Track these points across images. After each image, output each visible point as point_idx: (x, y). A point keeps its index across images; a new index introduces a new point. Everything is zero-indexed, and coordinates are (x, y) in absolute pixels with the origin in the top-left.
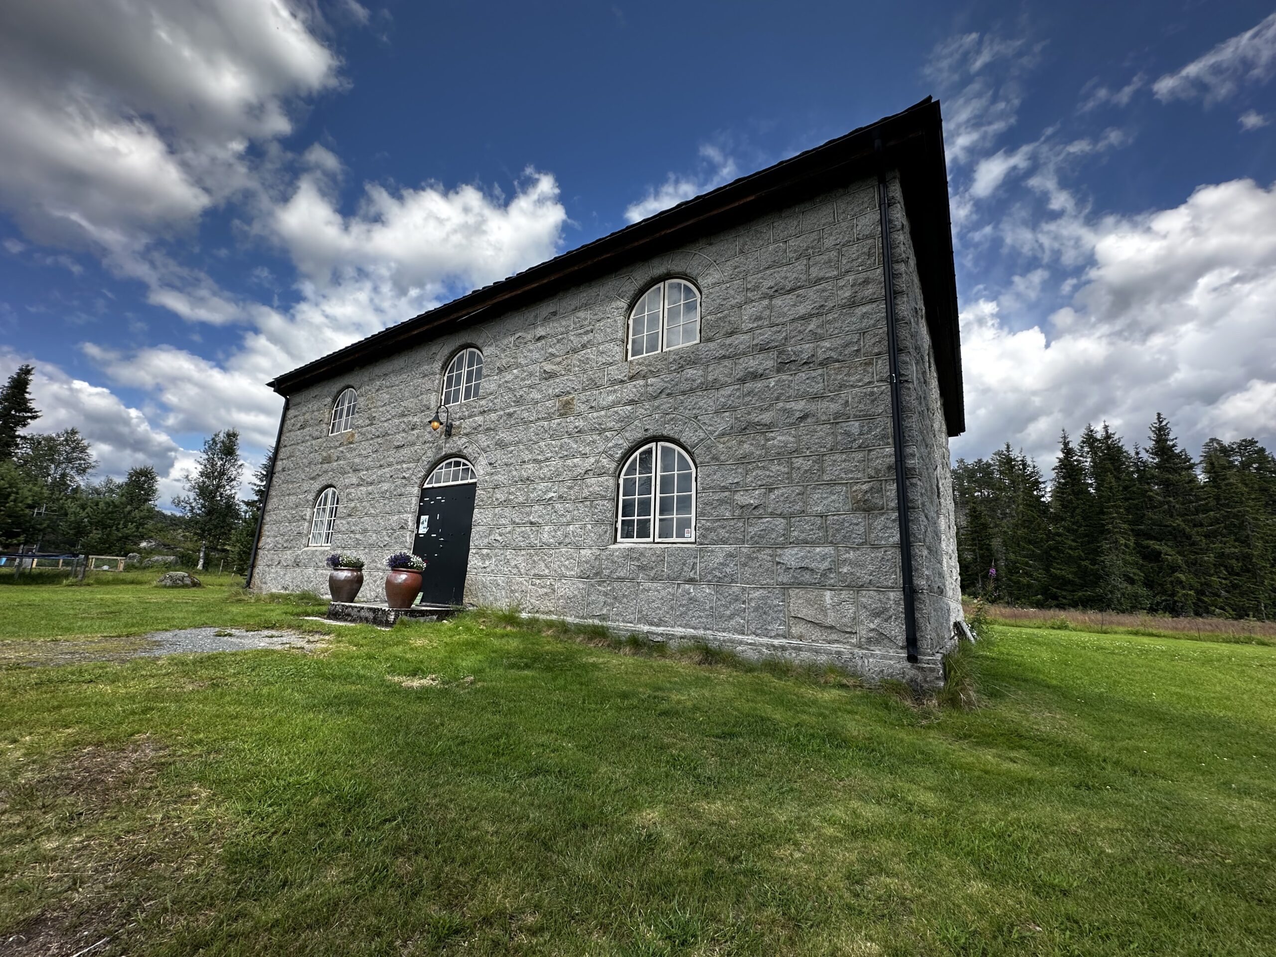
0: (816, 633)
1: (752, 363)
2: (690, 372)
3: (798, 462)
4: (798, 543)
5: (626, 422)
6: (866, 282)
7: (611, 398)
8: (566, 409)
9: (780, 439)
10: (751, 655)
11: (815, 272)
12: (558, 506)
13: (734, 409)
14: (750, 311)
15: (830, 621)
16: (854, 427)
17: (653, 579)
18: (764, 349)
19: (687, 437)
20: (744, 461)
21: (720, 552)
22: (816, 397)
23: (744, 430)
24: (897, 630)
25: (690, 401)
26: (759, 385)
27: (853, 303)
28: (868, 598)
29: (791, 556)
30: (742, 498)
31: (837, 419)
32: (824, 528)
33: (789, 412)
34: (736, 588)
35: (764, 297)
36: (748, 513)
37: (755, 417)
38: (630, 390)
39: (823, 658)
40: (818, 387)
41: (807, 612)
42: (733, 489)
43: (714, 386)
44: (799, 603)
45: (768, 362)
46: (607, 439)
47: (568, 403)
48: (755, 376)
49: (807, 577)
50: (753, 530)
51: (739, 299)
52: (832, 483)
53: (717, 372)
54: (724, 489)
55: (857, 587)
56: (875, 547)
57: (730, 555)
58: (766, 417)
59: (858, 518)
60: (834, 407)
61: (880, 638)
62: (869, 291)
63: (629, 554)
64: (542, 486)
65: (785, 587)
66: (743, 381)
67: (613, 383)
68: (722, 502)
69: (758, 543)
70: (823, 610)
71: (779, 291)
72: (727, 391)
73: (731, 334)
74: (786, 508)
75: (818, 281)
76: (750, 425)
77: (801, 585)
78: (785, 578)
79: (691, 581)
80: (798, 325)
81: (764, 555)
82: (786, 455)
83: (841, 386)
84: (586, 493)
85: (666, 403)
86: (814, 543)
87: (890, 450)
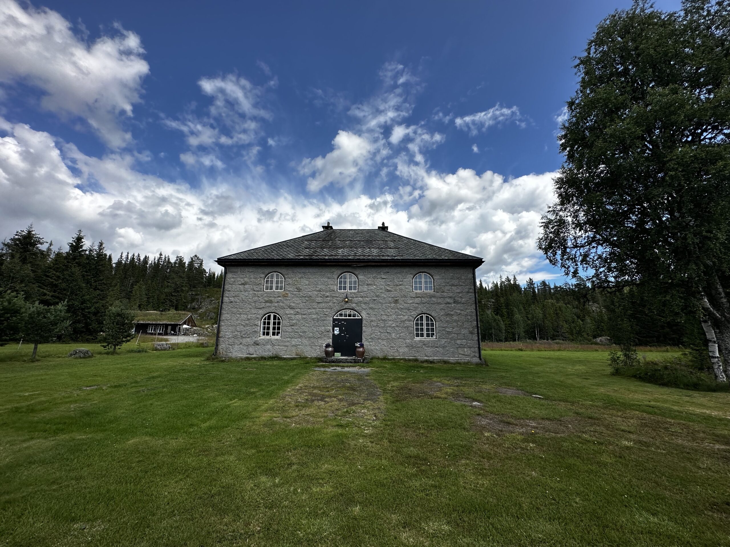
0: (464, 356)
1: (449, 300)
2: (434, 299)
3: (459, 323)
4: (459, 339)
5: (416, 308)
6: (470, 289)
7: (411, 301)
8: (396, 302)
9: (455, 318)
10: (452, 361)
11: (461, 284)
12: (396, 328)
13: (444, 310)
14: (447, 288)
15: (466, 353)
16: (469, 317)
17: (428, 347)
18: (450, 297)
19: (433, 314)
20: (447, 322)
21: (443, 341)
22: (462, 310)
23: (447, 315)
24: (477, 355)
25: (434, 306)
26: (450, 305)
27: (468, 292)
28: (472, 349)
29: (459, 342)
30: (447, 330)
31: (466, 315)
32: (464, 336)
33: (457, 313)
34: (447, 348)
35: (450, 285)
36: (449, 333)
37: (449, 312)
38: (417, 300)
39: (466, 361)
40: (462, 308)
41: (462, 353)
42: (446, 327)
43: (439, 304)
44: (460, 351)
45: (451, 301)
46: (411, 312)
47: (397, 300)
48: (449, 303)
49: (462, 346)
50: (450, 337)
51: (444, 284)
52: (465, 328)
53: (440, 301)
54: (443, 327)
55: (470, 348)
56: (473, 340)
57: (446, 342)
58: (452, 313)
59: (470, 335)
60: (465, 313)
61: (475, 356)
62: (471, 290)
63: (420, 341)
64: (391, 322)
65: (457, 348)
66: (446, 304)
67: (412, 297)
68: (443, 330)
69: (451, 339)
70: (465, 352)
71: (453, 285)
72: (443, 305)
73: (443, 292)
74: (457, 332)
75: (462, 285)
76: (449, 314)
77: (460, 347)
78: (457, 346)
79: (437, 347)
80: (458, 294)
81: (453, 342)
82: (456, 321)
83: (467, 309)
84: (405, 325)
85: (428, 306)
86: (462, 339)
87: (476, 323)
